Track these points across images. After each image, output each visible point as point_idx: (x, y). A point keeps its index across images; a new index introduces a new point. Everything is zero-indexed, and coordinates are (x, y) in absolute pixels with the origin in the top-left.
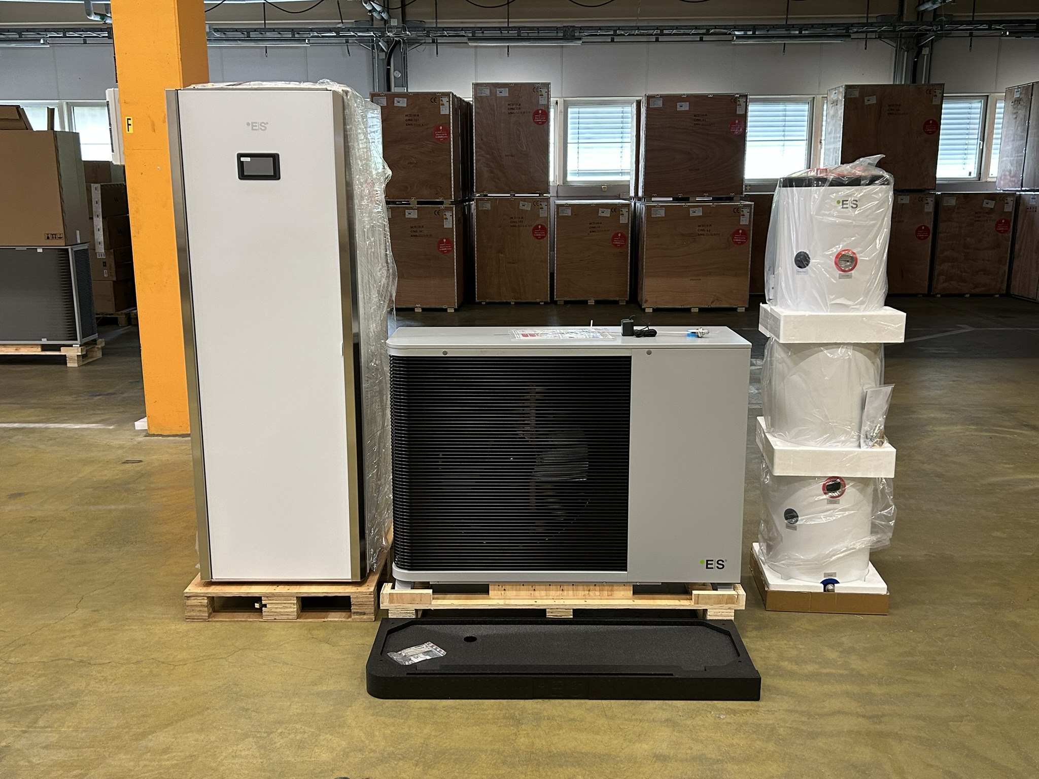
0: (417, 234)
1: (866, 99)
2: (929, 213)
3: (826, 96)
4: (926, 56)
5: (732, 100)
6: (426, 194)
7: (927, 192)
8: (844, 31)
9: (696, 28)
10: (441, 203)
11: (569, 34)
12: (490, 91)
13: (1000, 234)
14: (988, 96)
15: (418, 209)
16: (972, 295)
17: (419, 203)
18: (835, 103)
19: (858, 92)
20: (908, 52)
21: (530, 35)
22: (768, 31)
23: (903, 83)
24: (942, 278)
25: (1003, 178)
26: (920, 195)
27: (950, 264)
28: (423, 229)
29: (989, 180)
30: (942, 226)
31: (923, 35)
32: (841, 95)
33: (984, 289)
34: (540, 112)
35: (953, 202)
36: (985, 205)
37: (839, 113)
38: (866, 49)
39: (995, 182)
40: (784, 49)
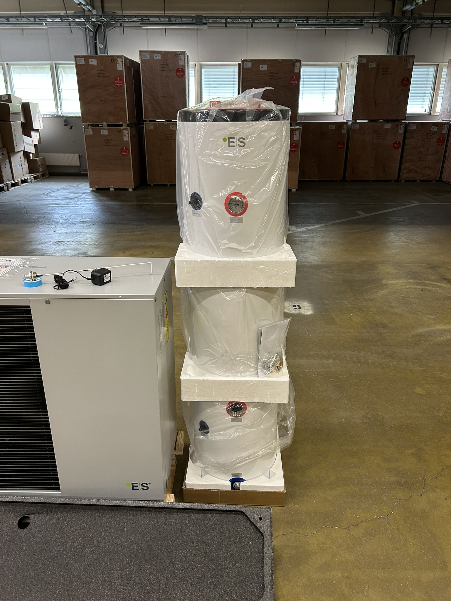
0: (109, 144)
1: (370, 64)
2: (401, 134)
3: (348, 63)
4: (406, 39)
5: (292, 64)
6: (112, 121)
7: (401, 121)
8: (360, 22)
9: (274, 18)
10: (121, 125)
11: (198, 21)
12: (150, 57)
13: (439, 146)
14: (438, 64)
15: (108, 129)
16: (421, 181)
17: (108, 125)
18: (353, 67)
19: (365, 60)
20: (396, 36)
21: (177, 21)
22: (316, 21)
23: (392, 55)
24: (406, 171)
25: (443, 113)
26: (397, 123)
27: (410, 163)
28: (111, 141)
29: (435, 114)
30: (407, 141)
31: (405, 25)
32: (356, 61)
33: (427, 177)
34: (180, 70)
35: (414, 127)
36: (432, 129)
37: (355, 73)
38: (372, 33)
39: (439, 116)
40: (325, 33)
